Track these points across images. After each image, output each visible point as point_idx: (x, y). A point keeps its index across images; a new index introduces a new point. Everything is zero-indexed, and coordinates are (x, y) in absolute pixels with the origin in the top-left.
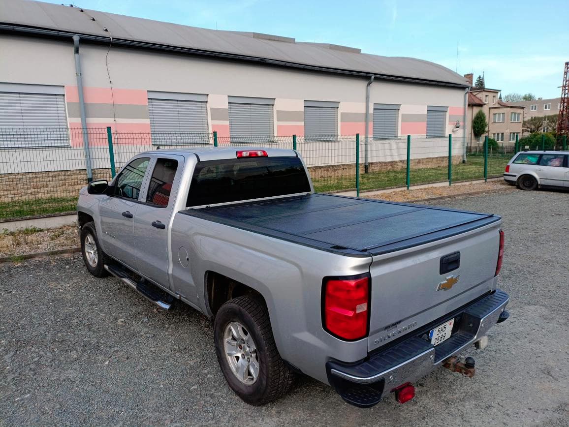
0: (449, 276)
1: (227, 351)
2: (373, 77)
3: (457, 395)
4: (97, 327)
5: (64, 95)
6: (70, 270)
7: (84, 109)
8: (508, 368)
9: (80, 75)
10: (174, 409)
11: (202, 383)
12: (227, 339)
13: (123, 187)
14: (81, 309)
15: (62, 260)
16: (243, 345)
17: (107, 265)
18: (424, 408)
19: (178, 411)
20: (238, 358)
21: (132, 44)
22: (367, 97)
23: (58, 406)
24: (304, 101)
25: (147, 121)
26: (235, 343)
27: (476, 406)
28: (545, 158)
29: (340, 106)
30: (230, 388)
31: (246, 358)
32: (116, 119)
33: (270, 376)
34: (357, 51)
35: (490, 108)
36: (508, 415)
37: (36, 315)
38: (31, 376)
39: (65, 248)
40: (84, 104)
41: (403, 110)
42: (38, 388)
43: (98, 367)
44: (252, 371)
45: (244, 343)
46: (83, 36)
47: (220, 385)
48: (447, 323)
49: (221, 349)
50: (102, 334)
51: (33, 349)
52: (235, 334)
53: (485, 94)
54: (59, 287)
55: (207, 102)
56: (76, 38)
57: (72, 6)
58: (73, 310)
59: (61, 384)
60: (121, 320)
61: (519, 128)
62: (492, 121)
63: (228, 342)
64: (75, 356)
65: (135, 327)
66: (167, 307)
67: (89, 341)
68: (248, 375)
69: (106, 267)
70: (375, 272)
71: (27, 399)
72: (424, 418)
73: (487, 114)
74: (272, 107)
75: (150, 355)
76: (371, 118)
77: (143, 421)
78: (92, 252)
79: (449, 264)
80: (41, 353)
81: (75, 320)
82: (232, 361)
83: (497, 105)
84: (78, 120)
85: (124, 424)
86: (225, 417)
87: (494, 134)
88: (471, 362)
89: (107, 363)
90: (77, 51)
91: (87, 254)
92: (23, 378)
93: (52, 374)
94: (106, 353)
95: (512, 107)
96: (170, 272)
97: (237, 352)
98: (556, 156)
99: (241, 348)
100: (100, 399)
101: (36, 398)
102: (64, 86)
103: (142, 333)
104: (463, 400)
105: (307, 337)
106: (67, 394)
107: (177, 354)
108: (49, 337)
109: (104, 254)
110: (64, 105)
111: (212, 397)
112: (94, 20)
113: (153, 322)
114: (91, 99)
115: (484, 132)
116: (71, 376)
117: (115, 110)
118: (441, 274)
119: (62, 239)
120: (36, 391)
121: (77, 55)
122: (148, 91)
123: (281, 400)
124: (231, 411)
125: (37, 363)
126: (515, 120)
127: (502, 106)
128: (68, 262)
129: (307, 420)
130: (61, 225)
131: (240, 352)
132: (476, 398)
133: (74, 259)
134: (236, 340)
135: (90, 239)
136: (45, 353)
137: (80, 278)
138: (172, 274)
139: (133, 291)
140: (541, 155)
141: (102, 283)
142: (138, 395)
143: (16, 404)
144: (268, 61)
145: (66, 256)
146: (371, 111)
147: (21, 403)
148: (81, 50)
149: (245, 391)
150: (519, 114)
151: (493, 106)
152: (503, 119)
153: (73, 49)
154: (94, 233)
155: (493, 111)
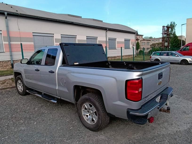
0: (160, 80)
1: (83, 114)
2: (108, 29)
3: (161, 122)
4: (28, 111)
5: (1, 34)
6: (11, 94)
7: (9, 39)
8: (173, 112)
9: (7, 27)
10: (66, 136)
11: (74, 127)
12: (83, 109)
13: (33, 61)
14: (20, 106)
15: (7, 91)
16: (89, 111)
17: (27, 90)
18: (152, 126)
19: (68, 136)
20: (87, 116)
21: (27, 16)
22: (106, 36)
23: (20, 140)
24: (86, 36)
25: (33, 43)
26: (86, 110)
27: (168, 124)
28: (162, 53)
29: (98, 38)
30: (85, 127)
31: (91, 115)
33: (103, 119)
34: (102, 21)
35: (140, 41)
36: (179, 126)
37: (2, 110)
38: (7, 130)
39: (7, 87)
40: (10, 37)
41: (117, 40)
42: (10, 134)
43: (32, 125)
44: (94, 119)
45: (90, 110)
46: (9, 13)
47: (80, 126)
48: (159, 97)
49: (80, 113)
50: (30, 114)
51: (4, 121)
52: (86, 107)
53: (139, 36)
54: (9, 100)
55: (53, 37)
56: (6, 13)
57: (3, 3)
58: (17, 107)
59: (19, 132)
60: (36, 109)
61: (149, 47)
62: (141, 45)
63: (83, 111)
64: (22, 122)
65: (43, 110)
66: (56, 102)
67: (26, 116)
68: (92, 121)
69: (27, 91)
70: (144, 77)
71: (7, 138)
72: (153, 130)
73: (140, 43)
74: (76, 38)
75: (51, 119)
76: (108, 42)
77: (56, 141)
78: (20, 87)
79: (160, 76)
80: (8, 122)
81: (19, 110)
82: (85, 117)
83: (143, 40)
84: (7, 43)
85: (48, 143)
86: (86, 137)
87: (142, 49)
88: (169, 108)
89: (35, 123)
90: (6, 18)
91: (18, 87)
92: (3, 131)
93: (15, 129)
94: (34, 120)
95: (147, 40)
96: (57, 88)
97: (87, 113)
98: (165, 53)
99: (88, 112)
100: (36, 136)
101: (10, 138)
102: (1, 30)
103: (46, 112)
104: (163, 123)
105: (119, 103)
106: (23, 135)
107: (61, 118)
108: (10, 116)
109: (26, 86)
110: (2, 37)
111: (79, 130)
112: (12, 7)
113: (49, 109)
114: (12, 35)
115: (139, 48)
116: (23, 129)
117: (21, 39)
118: (158, 79)
119: (6, 84)
120: (10, 135)
121: (6, 19)
122: (33, 33)
123: (103, 129)
124: (87, 134)
125: (8, 126)
126: (148, 44)
127: (144, 40)
128: (9, 91)
129: (115, 134)
130: (4, 80)
131: (88, 113)
132: (167, 122)
133: (12, 90)
134: (87, 109)
135: (19, 81)
136: (10, 122)
137: (16, 96)
138: (58, 89)
139: (40, 98)
140: (161, 53)
141: (25, 97)
142: (51, 133)
143: (3, 141)
144: (74, 23)
145: (8, 89)
146: (108, 40)
147: (5, 140)
148: (8, 18)
149: (92, 127)
150: (149, 42)
151: (141, 40)
152: (145, 44)
153: (4, 17)
154: (22, 79)
155: (142, 42)
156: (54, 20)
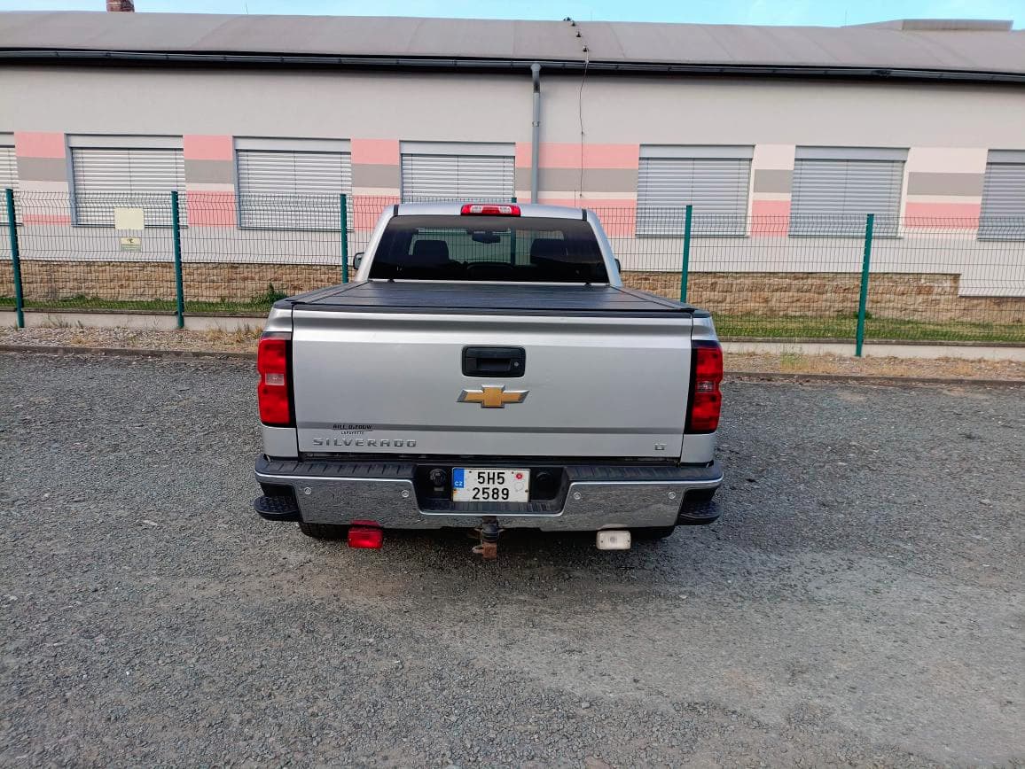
0: (492, 383)
5: (514, 157)
7: (537, 177)
9: (538, 125)
21: (621, 67)
24: (990, 150)
25: (633, 196)
32: (583, 193)
40: (540, 170)
46: (546, 64)
48: (507, 471)
55: (751, 160)
56: (535, 68)
74: (901, 164)
90: (537, 88)
102: (514, 143)
112: (579, 36)
114: (549, 163)
117: (582, 180)
118: (466, 374)
121: (536, 94)
122: (642, 145)
144: (894, 73)
148: (543, 87)
153: (531, 86)
156: (764, 71)
